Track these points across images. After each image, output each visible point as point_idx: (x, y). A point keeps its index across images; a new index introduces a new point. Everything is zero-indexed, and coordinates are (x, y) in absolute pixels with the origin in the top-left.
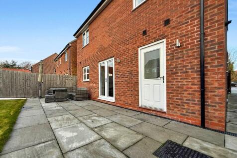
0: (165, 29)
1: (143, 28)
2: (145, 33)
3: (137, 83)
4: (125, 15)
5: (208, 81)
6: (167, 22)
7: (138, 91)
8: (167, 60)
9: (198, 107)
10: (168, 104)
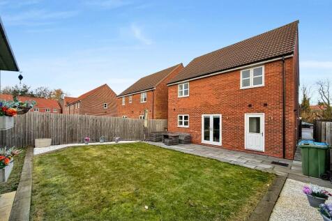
0: (264, 108)
1: (249, 103)
2: (250, 106)
3: (243, 135)
4: (233, 89)
5: (286, 138)
6: (265, 105)
7: (244, 140)
8: (265, 125)
9: (282, 150)
10: (266, 148)
